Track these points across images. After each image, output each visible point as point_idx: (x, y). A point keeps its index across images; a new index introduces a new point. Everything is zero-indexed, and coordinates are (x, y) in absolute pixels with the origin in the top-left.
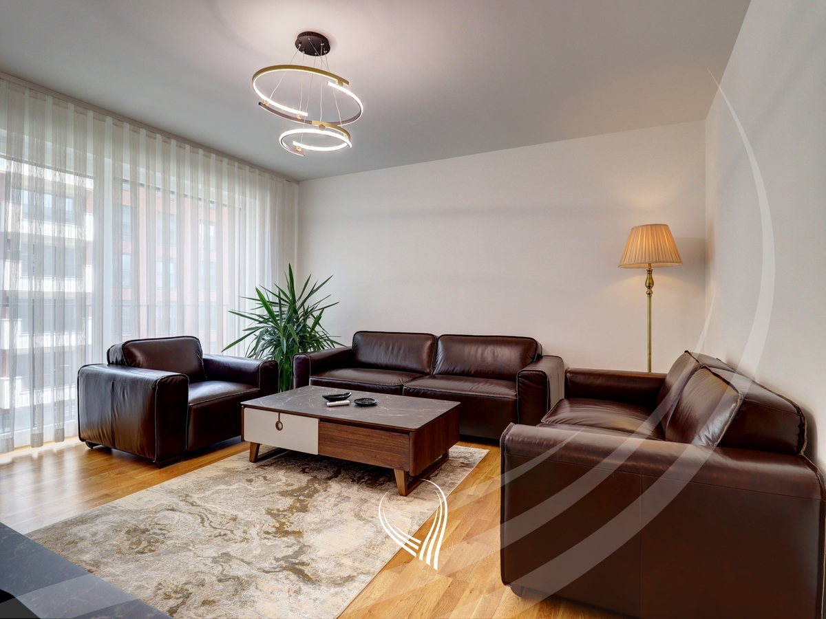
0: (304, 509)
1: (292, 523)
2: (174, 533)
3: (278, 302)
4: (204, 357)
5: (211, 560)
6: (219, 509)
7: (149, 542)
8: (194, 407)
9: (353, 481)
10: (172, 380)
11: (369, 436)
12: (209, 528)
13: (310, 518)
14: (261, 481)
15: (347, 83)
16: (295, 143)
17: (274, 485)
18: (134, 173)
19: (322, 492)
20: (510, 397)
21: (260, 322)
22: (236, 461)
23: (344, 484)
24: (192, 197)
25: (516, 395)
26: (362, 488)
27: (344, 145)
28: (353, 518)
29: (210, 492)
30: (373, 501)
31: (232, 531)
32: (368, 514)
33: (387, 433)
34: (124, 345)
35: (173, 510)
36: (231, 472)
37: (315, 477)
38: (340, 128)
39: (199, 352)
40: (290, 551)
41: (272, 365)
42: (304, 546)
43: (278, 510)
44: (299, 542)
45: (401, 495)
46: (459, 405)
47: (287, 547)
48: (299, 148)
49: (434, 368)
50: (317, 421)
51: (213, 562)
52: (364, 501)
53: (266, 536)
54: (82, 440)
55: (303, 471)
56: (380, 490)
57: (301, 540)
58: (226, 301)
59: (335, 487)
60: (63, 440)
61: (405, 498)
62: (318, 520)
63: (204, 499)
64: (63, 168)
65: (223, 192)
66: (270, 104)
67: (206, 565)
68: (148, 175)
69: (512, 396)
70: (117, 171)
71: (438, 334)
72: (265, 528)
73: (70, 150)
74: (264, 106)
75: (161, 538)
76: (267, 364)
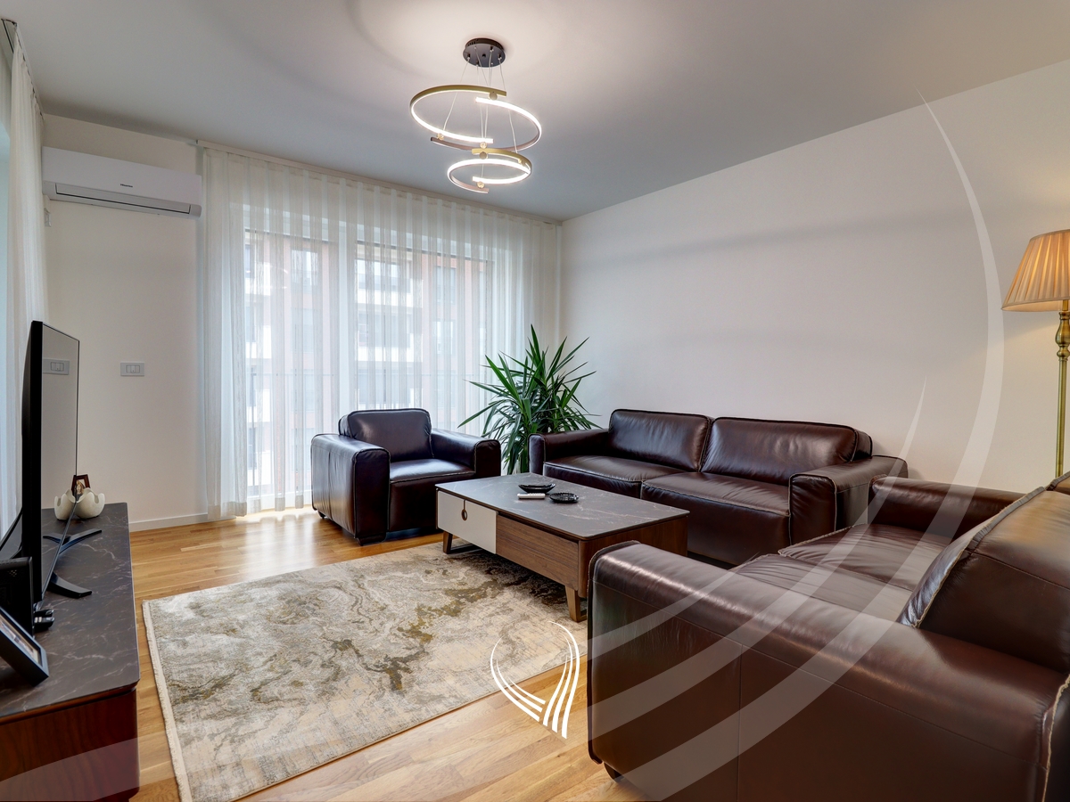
0: (455, 613)
1: (431, 625)
2: (322, 611)
3: (523, 371)
4: (433, 432)
5: (332, 643)
6: (378, 595)
7: (297, 615)
8: (397, 485)
9: (533, 592)
10: (371, 455)
11: (539, 538)
12: (355, 612)
13: (454, 624)
14: (439, 574)
15: (504, 93)
16: (475, 179)
17: (447, 581)
18: (368, 233)
19: (489, 599)
20: (779, 512)
21: (501, 395)
22: (431, 550)
23: (518, 594)
24: (445, 255)
25: (788, 511)
26: (535, 602)
27: (525, 176)
28: (497, 634)
29: (384, 577)
30: (535, 619)
31: (371, 620)
32: (517, 634)
33: (557, 538)
34: (349, 415)
35: (339, 588)
36: (419, 560)
37: (495, 580)
38: (515, 154)
39: (428, 427)
40: (405, 654)
41: (492, 446)
42: (424, 651)
43: (430, 609)
44: (422, 646)
45: (573, 620)
46: (687, 514)
47: (407, 648)
48: (481, 183)
49: (703, 463)
50: (494, 513)
51: (332, 647)
52: (525, 617)
53: (397, 632)
54: (315, 509)
55: (488, 572)
56: (555, 609)
57: (425, 645)
58: (469, 370)
59: (508, 595)
60: (283, 510)
61: (576, 624)
62: (459, 627)
63: (373, 584)
64: (299, 236)
65: (466, 244)
66: (445, 137)
67: (324, 647)
68: (382, 234)
69: (782, 510)
70: (351, 233)
71: (714, 416)
72: (401, 625)
73: (325, 221)
74: (438, 140)
75: (309, 612)
76: (486, 444)
